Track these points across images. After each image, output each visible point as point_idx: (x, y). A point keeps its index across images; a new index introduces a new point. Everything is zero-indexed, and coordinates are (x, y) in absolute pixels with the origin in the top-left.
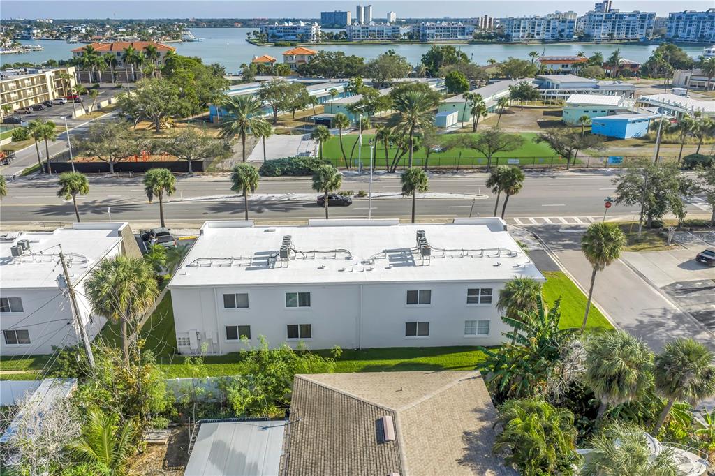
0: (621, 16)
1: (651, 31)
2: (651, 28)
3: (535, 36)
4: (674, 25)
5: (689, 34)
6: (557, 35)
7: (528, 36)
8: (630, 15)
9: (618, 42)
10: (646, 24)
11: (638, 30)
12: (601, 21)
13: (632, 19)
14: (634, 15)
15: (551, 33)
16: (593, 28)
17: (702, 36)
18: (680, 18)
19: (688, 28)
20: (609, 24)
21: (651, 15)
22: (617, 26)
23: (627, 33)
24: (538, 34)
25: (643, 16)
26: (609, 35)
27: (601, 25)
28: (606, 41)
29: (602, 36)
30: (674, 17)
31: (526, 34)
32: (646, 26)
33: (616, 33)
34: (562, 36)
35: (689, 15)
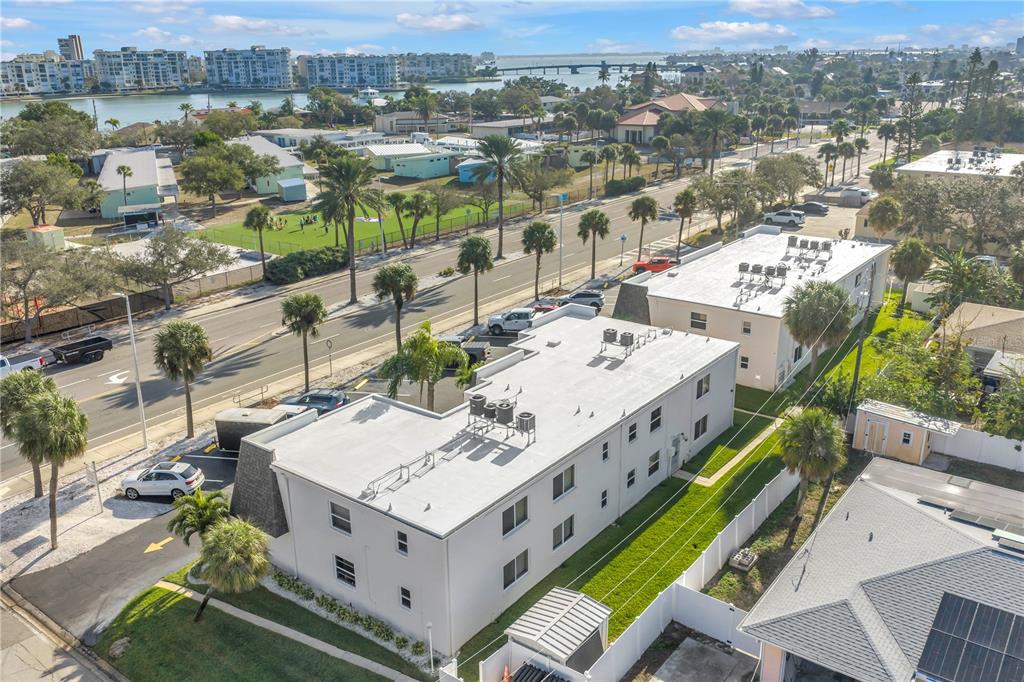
0: (143, 56)
1: (186, 75)
2: (186, 71)
3: (27, 87)
4: (215, 67)
5: (238, 78)
6: (61, 86)
7: (17, 89)
8: (155, 55)
9: (151, 91)
10: (178, 66)
11: (171, 75)
12: (119, 64)
13: (160, 59)
14: (160, 55)
15: (49, 82)
16: (112, 74)
17: (256, 81)
18: (219, 58)
19: (234, 71)
20: (132, 68)
21: (181, 55)
22: (142, 71)
23: (157, 80)
24: (30, 84)
25: (172, 56)
26: (135, 82)
27: (121, 69)
28: (134, 92)
29: (127, 85)
30: (210, 57)
31: (12, 85)
32: (178, 70)
33: (143, 79)
34: (67, 86)
35: (230, 55)
